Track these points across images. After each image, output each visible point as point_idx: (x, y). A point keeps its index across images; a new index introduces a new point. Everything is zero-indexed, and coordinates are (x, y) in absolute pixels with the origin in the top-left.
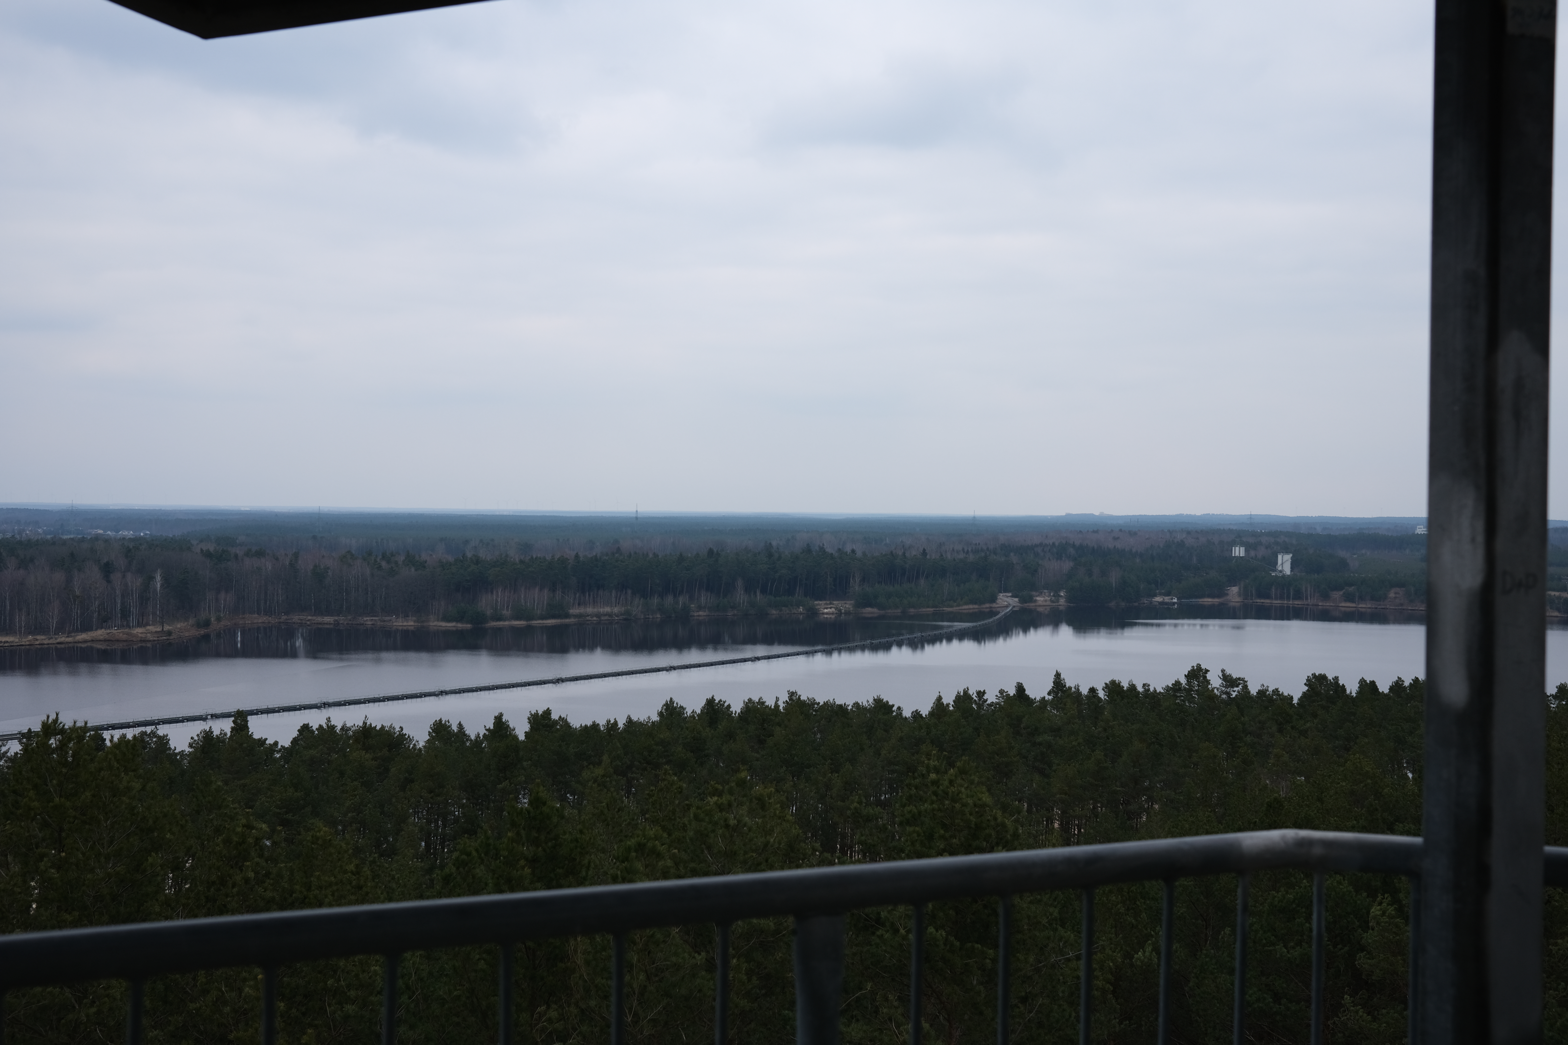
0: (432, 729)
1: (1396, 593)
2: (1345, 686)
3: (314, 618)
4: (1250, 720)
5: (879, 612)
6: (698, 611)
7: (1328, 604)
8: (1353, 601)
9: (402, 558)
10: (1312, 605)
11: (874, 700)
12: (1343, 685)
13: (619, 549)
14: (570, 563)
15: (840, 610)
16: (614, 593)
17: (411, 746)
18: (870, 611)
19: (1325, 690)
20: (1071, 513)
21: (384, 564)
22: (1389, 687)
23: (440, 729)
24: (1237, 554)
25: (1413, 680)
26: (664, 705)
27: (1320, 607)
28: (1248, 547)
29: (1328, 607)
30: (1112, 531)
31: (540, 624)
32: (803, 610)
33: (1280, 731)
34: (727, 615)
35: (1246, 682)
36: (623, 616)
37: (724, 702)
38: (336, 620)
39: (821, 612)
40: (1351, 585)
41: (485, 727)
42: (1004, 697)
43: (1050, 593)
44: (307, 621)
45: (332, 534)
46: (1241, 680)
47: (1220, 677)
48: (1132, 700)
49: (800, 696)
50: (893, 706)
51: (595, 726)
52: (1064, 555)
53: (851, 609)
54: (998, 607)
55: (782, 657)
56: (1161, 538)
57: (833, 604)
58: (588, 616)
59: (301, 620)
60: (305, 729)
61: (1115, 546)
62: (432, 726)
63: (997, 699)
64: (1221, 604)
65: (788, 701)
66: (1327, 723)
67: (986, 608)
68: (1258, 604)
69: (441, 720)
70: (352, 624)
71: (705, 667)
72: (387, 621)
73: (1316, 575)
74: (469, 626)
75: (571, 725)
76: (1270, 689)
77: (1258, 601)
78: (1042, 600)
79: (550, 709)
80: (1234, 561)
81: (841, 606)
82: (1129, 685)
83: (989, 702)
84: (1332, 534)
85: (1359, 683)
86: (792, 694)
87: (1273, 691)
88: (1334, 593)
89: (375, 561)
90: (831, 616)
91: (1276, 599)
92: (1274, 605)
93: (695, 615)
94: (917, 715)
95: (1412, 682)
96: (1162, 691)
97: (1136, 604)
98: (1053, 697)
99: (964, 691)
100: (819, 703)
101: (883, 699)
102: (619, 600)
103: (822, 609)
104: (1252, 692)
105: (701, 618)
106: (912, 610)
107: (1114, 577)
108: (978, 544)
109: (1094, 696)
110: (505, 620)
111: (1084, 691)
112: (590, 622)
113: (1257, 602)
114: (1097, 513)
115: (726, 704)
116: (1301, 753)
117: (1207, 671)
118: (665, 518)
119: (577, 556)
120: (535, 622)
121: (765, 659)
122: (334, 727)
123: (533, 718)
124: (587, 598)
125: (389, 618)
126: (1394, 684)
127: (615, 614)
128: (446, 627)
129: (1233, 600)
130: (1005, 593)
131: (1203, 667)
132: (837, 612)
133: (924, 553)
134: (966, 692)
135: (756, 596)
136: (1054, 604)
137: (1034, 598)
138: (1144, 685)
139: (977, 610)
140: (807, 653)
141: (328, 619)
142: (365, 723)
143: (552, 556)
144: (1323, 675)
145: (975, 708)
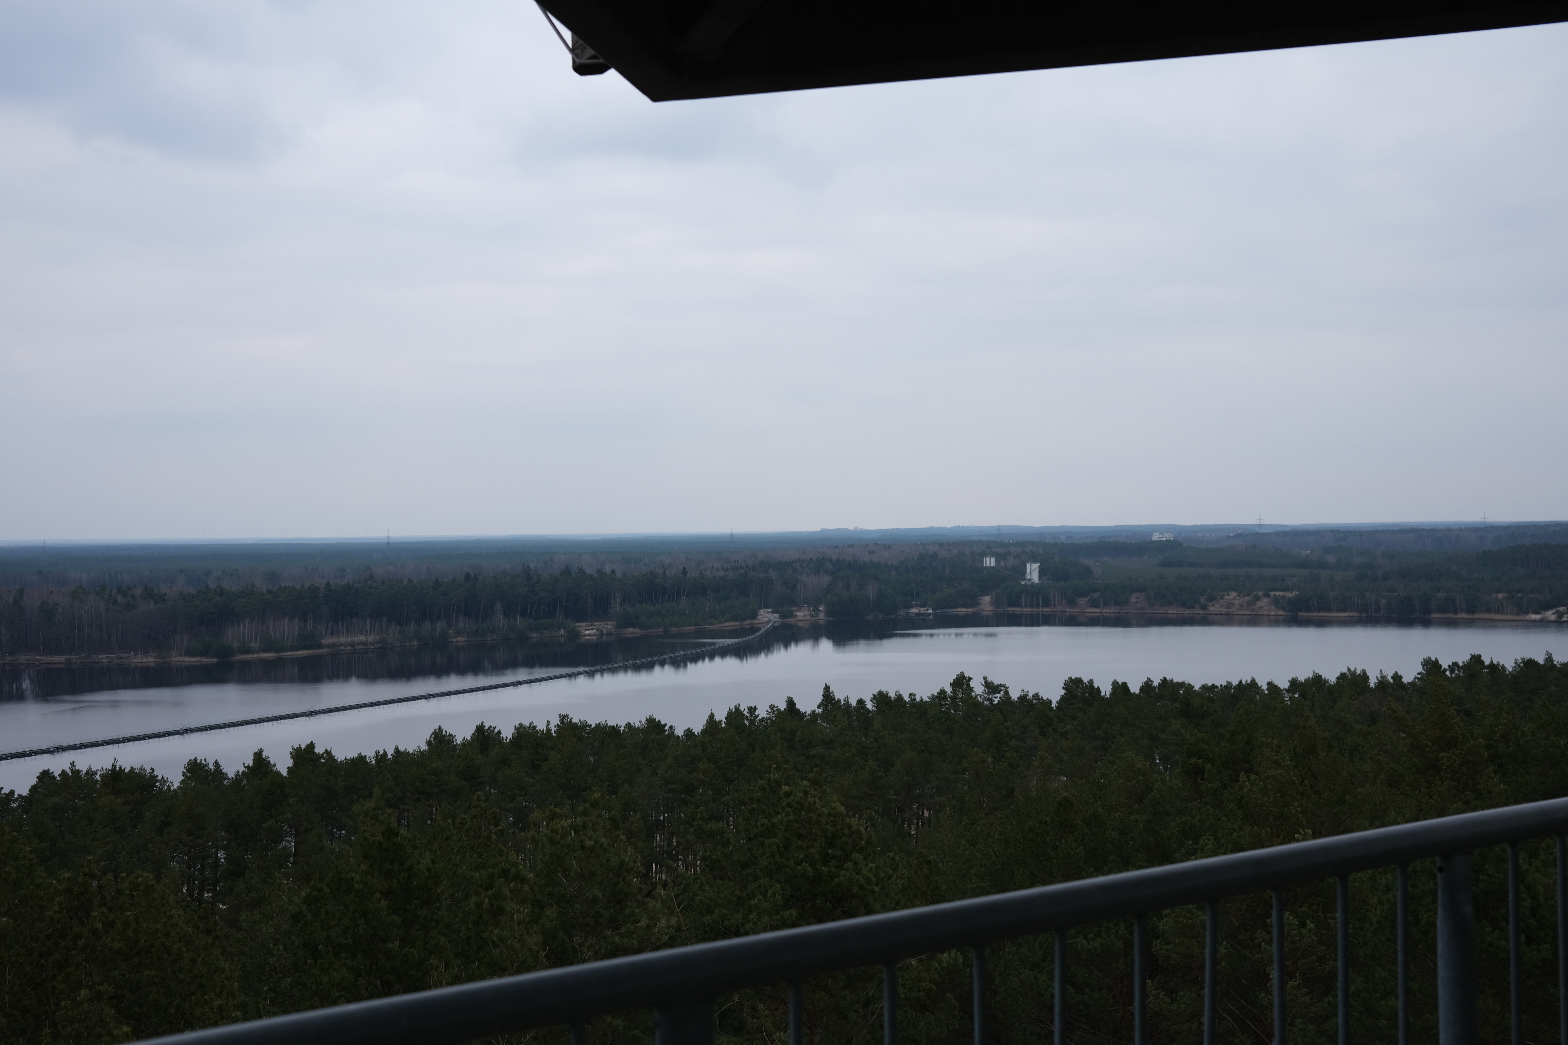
0: (186, 769)
1: (1137, 598)
2: (1100, 688)
3: (43, 657)
4: (1013, 725)
5: (641, 631)
6: (457, 637)
7: (1075, 610)
8: (1097, 607)
9: (139, 591)
10: (1060, 612)
11: (647, 720)
12: (1098, 687)
13: (371, 576)
14: (321, 592)
15: (602, 631)
16: (368, 621)
17: (166, 787)
18: (631, 632)
19: (1081, 693)
20: (826, 528)
21: (119, 598)
22: (1139, 688)
23: (195, 769)
24: (988, 564)
25: (1161, 680)
26: (433, 734)
27: (1067, 613)
28: (998, 557)
29: (1074, 613)
30: (867, 545)
31: (291, 655)
32: (564, 632)
33: (1043, 734)
34: (487, 640)
35: (1007, 688)
36: (378, 645)
37: (494, 728)
38: (68, 659)
39: (582, 634)
40: (1095, 591)
41: (244, 764)
42: (774, 711)
43: (810, 607)
44: (35, 661)
45: (60, 568)
46: (1002, 687)
47: (983, 685)
48: (899, 709)
49: (571, 719)
50: (665, 725)
51: (361, 759)
52: (821, 570)
53: (613, 630)
54: (759, 623)
55: (544, 680)
56: (915, 550)
57: (595, 626)
58: (342, 645)
59: (28, 660)
60: (45, 775)
61: (871, 560)
62: (186, 766)
63: (767, 714)
64: (974, 613)
65: (560, 724)
66: (1085, 724)
67: (747, 624)
68: (1009, 612)
69: (196, 759)
70: (86, 663)
71: (466, 694)
72: (125, 658)
73: (1063, 582)
74: (214, 660)
75: (336, 758)
76: (1031, 694)
77: (1010, 609)
78: (802, 615)
79: (313, 743)
80: (986, 570)
81: (603, 627)
82: (896, 695)
83: (760, 717)
84: (1075, 542)
85: (1112, 685)
86: (563, 717)
87: (1033, 696)
88: (1080, 599)
89: (110, 595)
90: (592, 637)
91: (1026, 607)
92: (1024, 612)
93: (454, 641)
94: (689, 733)
95: (1161, 682)
96: (928, 700)
97: (893, 616)
98: (823, 709)
99: (735, 707)
100: (591, 725)
101: (656, 719)
102: (374, 628)
103: (583, 631)
104: (1013, 698)
105: (459, 644)
106: (674, 629)
107: (871, 590)
108: (737, 561)
109: (862, 708)
110: (253, 653)
111: (853, 703)
112: (344, 651)
113: (1008, 611)
114: (851, 527)
115: (496, 730)
116: (1063, 754)
117: (970, 679)
118: (418, 543)
119: (328, 584)
120: (286, 654)
121: (527, 683)
122: (79, 771)
123: (295, 753)
124: (340, 626)
125: (126, 655)
126: (1144, 685)
127: (370, 643)
128: (190, 662)
129: (986, 610)
130: (766, 609)
131: (966, 675)
132: (599, 633)
133: (684, 571)
134: (737, 708)
135: (516, 620)
136: (814, 619)
137: (794, 613)
138: (910, 695)
139: (738, 627)
140: (569, 676)
141: (58, 658)
142: (114, 766)
143: (302, 585)
144: (1079, 679)
145: (746, 724)
